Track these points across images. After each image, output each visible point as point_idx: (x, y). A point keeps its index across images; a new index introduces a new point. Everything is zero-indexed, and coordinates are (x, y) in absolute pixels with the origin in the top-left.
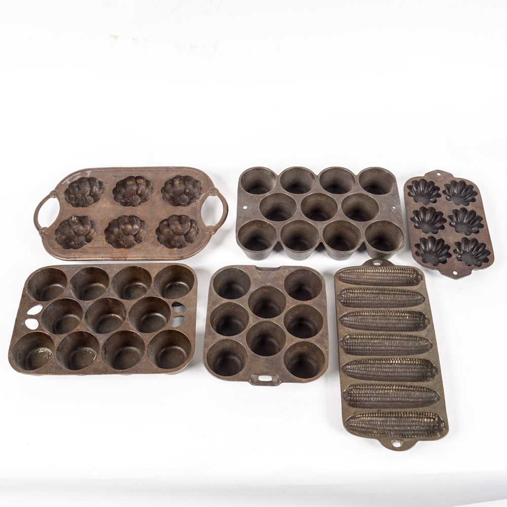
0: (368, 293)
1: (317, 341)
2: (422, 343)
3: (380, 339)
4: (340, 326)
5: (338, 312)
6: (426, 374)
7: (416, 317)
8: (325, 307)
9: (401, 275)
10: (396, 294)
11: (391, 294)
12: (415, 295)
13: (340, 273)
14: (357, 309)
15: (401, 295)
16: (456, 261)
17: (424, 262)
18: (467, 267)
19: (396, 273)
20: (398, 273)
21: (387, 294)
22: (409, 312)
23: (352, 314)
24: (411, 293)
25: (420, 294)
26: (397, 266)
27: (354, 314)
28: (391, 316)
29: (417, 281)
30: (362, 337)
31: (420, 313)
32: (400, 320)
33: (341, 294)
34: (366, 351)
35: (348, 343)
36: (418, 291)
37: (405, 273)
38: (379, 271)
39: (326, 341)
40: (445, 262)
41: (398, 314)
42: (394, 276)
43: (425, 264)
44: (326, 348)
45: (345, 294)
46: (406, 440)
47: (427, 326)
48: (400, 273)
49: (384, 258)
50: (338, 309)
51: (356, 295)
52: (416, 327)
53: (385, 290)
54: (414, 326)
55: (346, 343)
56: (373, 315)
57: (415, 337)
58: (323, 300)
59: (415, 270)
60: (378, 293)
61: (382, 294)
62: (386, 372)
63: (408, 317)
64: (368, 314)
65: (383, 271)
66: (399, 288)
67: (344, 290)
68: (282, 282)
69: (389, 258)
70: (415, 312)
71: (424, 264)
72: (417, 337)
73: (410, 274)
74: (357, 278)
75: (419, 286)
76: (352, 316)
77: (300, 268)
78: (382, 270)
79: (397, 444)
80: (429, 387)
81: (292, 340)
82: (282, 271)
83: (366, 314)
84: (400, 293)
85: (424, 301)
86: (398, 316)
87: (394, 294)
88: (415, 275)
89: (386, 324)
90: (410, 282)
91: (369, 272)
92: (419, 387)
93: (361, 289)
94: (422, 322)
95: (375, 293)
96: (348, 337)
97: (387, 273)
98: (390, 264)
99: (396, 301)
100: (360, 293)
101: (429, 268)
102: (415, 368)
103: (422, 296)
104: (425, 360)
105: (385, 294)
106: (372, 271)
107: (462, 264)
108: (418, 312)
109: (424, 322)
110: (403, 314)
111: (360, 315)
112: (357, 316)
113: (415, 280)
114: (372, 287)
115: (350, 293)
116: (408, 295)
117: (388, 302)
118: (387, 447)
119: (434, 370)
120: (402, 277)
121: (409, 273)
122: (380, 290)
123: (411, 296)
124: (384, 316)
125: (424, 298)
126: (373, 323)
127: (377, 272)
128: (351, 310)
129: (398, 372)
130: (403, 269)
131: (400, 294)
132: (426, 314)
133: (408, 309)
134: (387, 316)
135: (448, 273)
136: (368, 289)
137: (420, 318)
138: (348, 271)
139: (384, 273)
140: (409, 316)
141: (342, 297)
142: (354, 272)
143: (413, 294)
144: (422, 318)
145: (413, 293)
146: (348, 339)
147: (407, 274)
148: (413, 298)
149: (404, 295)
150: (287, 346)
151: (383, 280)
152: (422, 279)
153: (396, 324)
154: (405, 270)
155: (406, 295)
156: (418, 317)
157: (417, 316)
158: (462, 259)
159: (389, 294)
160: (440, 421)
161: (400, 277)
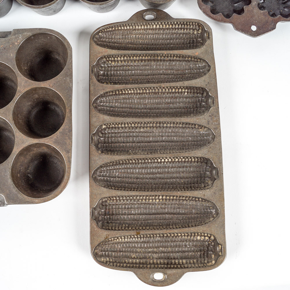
0: (135, 61)
1: (56, 142)
2: (202, 131)
3: (147, 127)
4: (94, 112)
5: (92, 92)
6: (205, 174)
7: (197, 93)
8: (70, 90)
9: (182, 31)
10: (173, 60)
11: (167, 61)
12: (197, 61)
13: (99, 32)
14: (117, 86)
15: (180, 61)
16: (256, 10)
17: (213, 12)
18: (271, 18)
19: (175, 29)
20: (178, 29)
21: (161, 60)
22: (187, 88)
23: (111, 93)
24: (193, 59)
25: (204, 61)
26: (176, 19)
27: (115, 93)
28: (164, 93)
29: (202, 40)
30: (123, 126)
31: (202, 88)
32: (176, 98)
33: (98, 64)
34: (128, 144)
35: (105, 134)
36: (202, 56)
37: (187, 29)
38: (151, 27)
39: (69, 141)
40: (240, 12)
41: (174, 90)
42: (173, 34)
43: (214, 16)
44: (68, 152)
45: (104, 62)
46: (169, 272)
47: (210, 107)
48: (181, 29)
49: (159, 8)
50: (92, 88)
51: (120, 64)
52: (197, 107)
53: (158, 56)
54: (195, 106)
55: (102, 133)
56: (140, 93)
57: (192, 124)
58: (68, 78)
59: (200, 25)
60: (148, 60)
61: (154, 60)
62: (153, 173)
63: (186, 93)
64: (132, 92)
65: (158, 26)
66: (176, 52)
67: (102, 58)
68: (13, 55)
69: (164, 8)
70: (196, 87)
71: (212, 15)
72: (195, 125)
73: (194, 30)
74: (123, 38)
75: (203, 48)
76: (112, 95)
77: (38, 32)
78: (156, 26)
79: (159, 276)
80: (205, 198)
81: (23, 142)
82: (13, 37)
83: (130, 92)
84: (178, 58)
85: (209, 70)
86: (173, 93)
87: (170, 60)
88: (200, 30)
89: (157, 104)
90: (193, 41)
91: (138, 29)
92: (193, 197)
93: (125, 56)
94: (205, 100)
95: (145, 60)
96: (104, 127)
97: (164, 29)
98: (167, 17)
99: (172, 69)
100: (125, 61)
101: (219, 21)
102: (190, 167)
103: (207, 63)
104: (203, 158)
105: (158, 60)
106: (143, 27)
107: (264, 14)
108: (199, 88)
109: (207, 101)
110: (180, 90)
111: (122, 94)
112: (119, 94)
113: (200, 38)
114: (139, 52)
115: (112, 61)
116: (189, 61)
117: (161, 72)
118: (145, 282)
119: (214, 172)
120: (184, 34)
121: (192, 29)
122: (151, 55)
123: (192, 63)
124: (155, 93)
125: (209, 66)
126: (140, 103)
127: (150, 29)
128: (109, 87)
129: (168, 172)
130: (185, 23)
131: (177, 61)
132: (210, 90)
133: (187, 83)
134: (158, 93)
135: (245, 29)
136: (134, 55)
137: (202, 94)
138: (110, 29)
139: (159, 29)
140: (188, 92)
141: (102, 67)
142: (118, 30)
143: (196, 60)
144: (205, 94)
145: (194, 58)
146: (105, 129)
147: (190, 29)
148: (196, 65)
149: (183, 61)
150: (16, 150)
151: (157, 39)
152: (209, 38)
153: (170, 103)
154: (187, 24)
155: (186, 61)
156: (200, 93)
157: (198, 91)
158: (265, 5)
159: (164, 60)
160: (216, 243)
161: (181, 33)
